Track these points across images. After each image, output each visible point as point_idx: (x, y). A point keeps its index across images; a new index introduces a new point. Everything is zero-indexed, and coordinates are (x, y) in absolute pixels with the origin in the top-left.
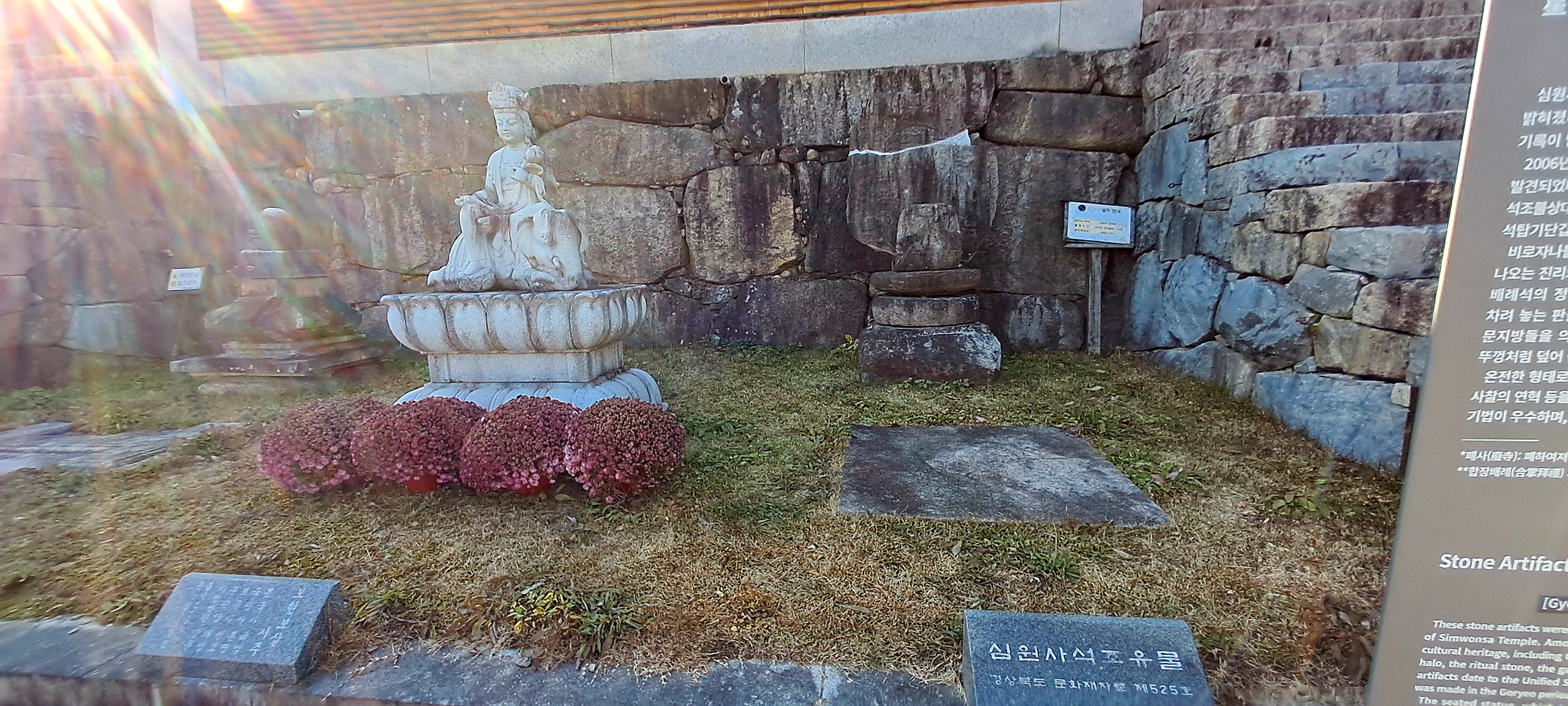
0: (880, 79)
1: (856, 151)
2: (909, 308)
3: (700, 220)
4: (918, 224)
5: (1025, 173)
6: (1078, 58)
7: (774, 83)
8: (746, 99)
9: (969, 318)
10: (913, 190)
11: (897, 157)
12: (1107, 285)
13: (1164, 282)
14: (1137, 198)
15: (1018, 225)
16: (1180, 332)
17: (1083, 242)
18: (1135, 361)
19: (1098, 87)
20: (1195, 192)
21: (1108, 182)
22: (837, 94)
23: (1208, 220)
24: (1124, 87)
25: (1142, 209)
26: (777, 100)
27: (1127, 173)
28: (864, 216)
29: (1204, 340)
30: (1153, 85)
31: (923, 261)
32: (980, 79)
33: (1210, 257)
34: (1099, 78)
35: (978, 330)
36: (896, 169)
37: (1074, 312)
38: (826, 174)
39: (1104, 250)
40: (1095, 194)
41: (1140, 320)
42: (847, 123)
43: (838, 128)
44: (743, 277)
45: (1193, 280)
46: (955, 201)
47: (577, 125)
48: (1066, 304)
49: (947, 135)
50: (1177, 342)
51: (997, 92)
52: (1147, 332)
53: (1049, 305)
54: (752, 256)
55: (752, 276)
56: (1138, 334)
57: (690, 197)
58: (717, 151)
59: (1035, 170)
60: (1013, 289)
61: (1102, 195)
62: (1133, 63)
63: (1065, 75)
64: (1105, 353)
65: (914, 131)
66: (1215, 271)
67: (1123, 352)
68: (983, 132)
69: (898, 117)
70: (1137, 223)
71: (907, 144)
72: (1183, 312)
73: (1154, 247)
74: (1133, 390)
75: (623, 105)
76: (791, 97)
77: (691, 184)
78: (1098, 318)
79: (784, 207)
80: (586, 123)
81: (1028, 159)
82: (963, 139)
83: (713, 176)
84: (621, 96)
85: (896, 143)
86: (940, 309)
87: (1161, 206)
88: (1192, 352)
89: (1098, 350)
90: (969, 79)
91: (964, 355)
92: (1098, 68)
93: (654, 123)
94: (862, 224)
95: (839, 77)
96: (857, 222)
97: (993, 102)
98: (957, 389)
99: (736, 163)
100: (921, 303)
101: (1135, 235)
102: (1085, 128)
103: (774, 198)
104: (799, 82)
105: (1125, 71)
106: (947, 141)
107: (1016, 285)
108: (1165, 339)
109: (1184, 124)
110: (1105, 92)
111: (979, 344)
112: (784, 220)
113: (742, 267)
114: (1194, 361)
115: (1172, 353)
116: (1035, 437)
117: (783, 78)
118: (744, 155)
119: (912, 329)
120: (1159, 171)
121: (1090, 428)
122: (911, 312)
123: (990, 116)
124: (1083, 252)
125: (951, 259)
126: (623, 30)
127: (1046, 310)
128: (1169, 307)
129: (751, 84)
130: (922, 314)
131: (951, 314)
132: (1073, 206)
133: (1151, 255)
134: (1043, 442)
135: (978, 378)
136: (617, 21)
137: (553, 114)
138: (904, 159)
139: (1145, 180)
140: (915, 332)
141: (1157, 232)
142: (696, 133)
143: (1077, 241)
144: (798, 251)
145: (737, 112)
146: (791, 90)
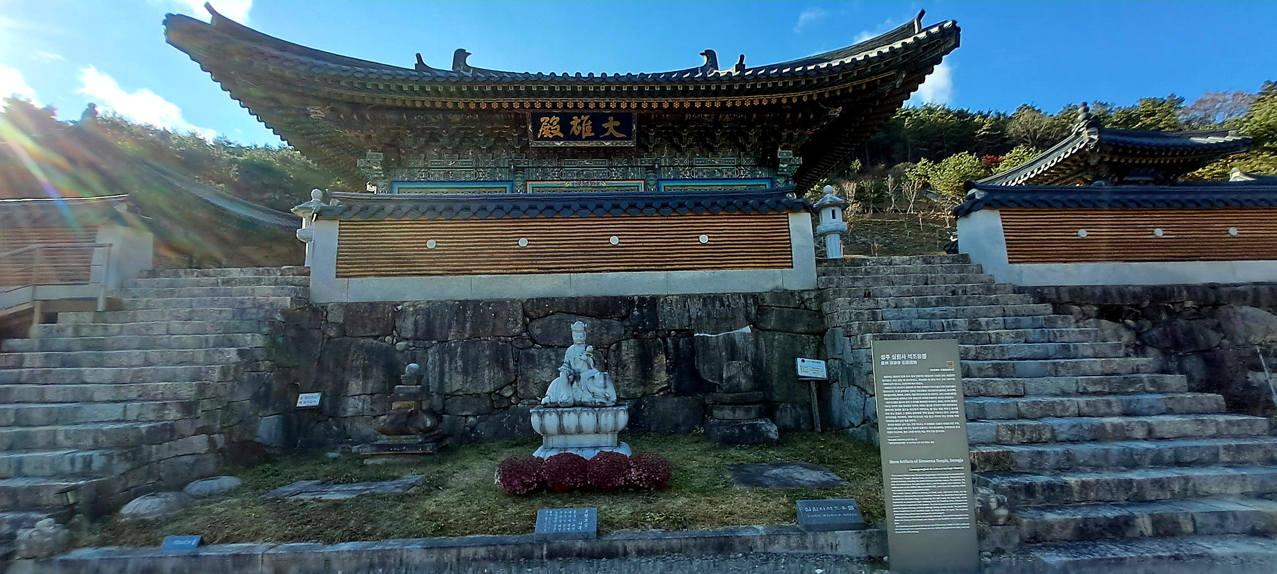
0: (704, 299)
1: (698, 334)
2: (734, 411)
3: (617, 366)
4: (734, 371)
5: (776, 344)
6: (792, 293)
7: (654, 300)
8: (640, 308)
9: (761, 416)
10: (727, 353)
11: (717, 337)
12: (819, 398)
13: (843, 397)
14: (827, 356)
15: (775, 368)
16: (853, 421)
17: (806, 377)
18: (837, 435)
19: (803, 306)
20: (849, 359)
21: (812, 349)
22: (685, 305)
23: (855, 372)
24: (814, 307)
25: (830, 361)
26: (656, 307)
27: (820, 344)
28: (704, 365)
29: (862, 423)
30: (826, 307)
31: (736, 388)
32: (751, 301)
33: (859, 387)
34: (803, 303)
35: (766, 421)
36: (717, 343)
37: (806, 411)
38: (681, 343)
39: (815, 381)
40: (808, 354)
41: (837, 415)
42: (690, 319)
43: (686, 322)
44: (639, 395)
45: (853, 397)
46: (746, 359)
47: (553, 317)
48: (802, 408)
49: (741, 328)
50: (852, 425)
51: (759, 306)
52: (840, 421)
53: (795, 408)
54: (644, 384)
55: (644, 395)
56: (837, 421)
57: (612, 354)
58: (626, 331)
59: (780, 343)
60: (775, 400)
61: (811, 355)
62: (816, 297)
63: (788, 302)
64: (823, 431)
65: (724, 325)
66: (861, 394)
67: (831, 431)
68: (755, 325)
69: (716, 319)
70: (828, 368)
71: (722, 331)
72: (852, 411)
73: (837, 381)
74: (837, 447)
75: (577, 308)
76: (662, 306)
77: (613, 347)
78: (818, 414)
79: (661, 360)
80: (557, 316)
81: (776, 337)
82: (747, 329)
83: (624, 343)
84: (577, 304)
85: (716, 331)
86: (748, 411)
87: (837, 361)
88: (859, 429)
89: (820, 430)
90: (746, 301)
91: (762, 433)
92: (801, 298)
93: (592, 316)
94: (703, 369)
95: (685, 297)
96: (701, 368)
97: (757, 311)
98: (761, 448)
99: (635, 337)
100: (739, 408)
101: (828, 374)
102: (800, 324)
103: (656, 355)
104: (666, 299)
105: (813, 300)
106: (740, 330)
107: (777, 398)
108: (847, 424)
109: (840, 328)
110: (806, 308)
111: (768, 427)
112: (661, 366)
113: (639, 391)
114: (860, 433)
115: (851, 430)
116: (801, 465)
117: (658, 297)
118: (639, 333)
119: (735, 421)
120: (834, 345)
121: (822, 462)
122: (734, 413)
123: (757, 318)
124: (806, 382)
125: (749, 387)
126: (576, 272)
127: (793, 411)
128: (847, 408)
129: (642, 299)
130: (739, 414)
131: (753, 414)
132: (799, 360)
133: (836, 384)
134: (805, 467)
135: (770, 443)
136: (574, 268)
137: (540, 312)
138: (721, 338)
139: (829, 349)
140: (738, 422)
141: (837, 373)
142: (615, 322)
143: (803, 377)
144: (668, 382)
145: (636, 313)
146: (662, 303)
